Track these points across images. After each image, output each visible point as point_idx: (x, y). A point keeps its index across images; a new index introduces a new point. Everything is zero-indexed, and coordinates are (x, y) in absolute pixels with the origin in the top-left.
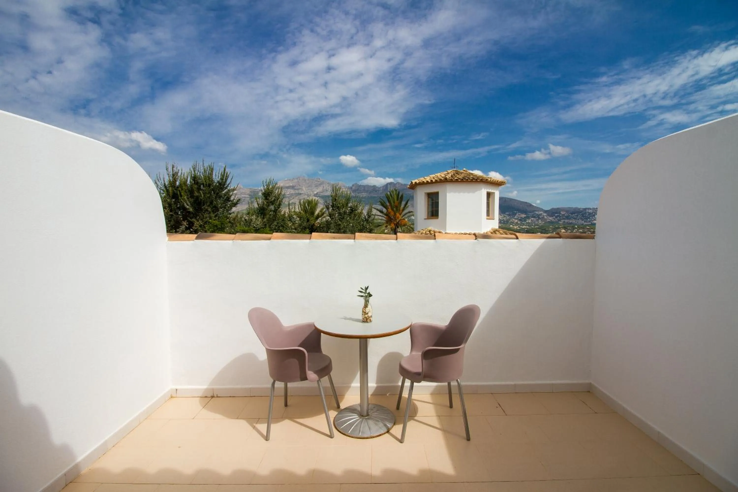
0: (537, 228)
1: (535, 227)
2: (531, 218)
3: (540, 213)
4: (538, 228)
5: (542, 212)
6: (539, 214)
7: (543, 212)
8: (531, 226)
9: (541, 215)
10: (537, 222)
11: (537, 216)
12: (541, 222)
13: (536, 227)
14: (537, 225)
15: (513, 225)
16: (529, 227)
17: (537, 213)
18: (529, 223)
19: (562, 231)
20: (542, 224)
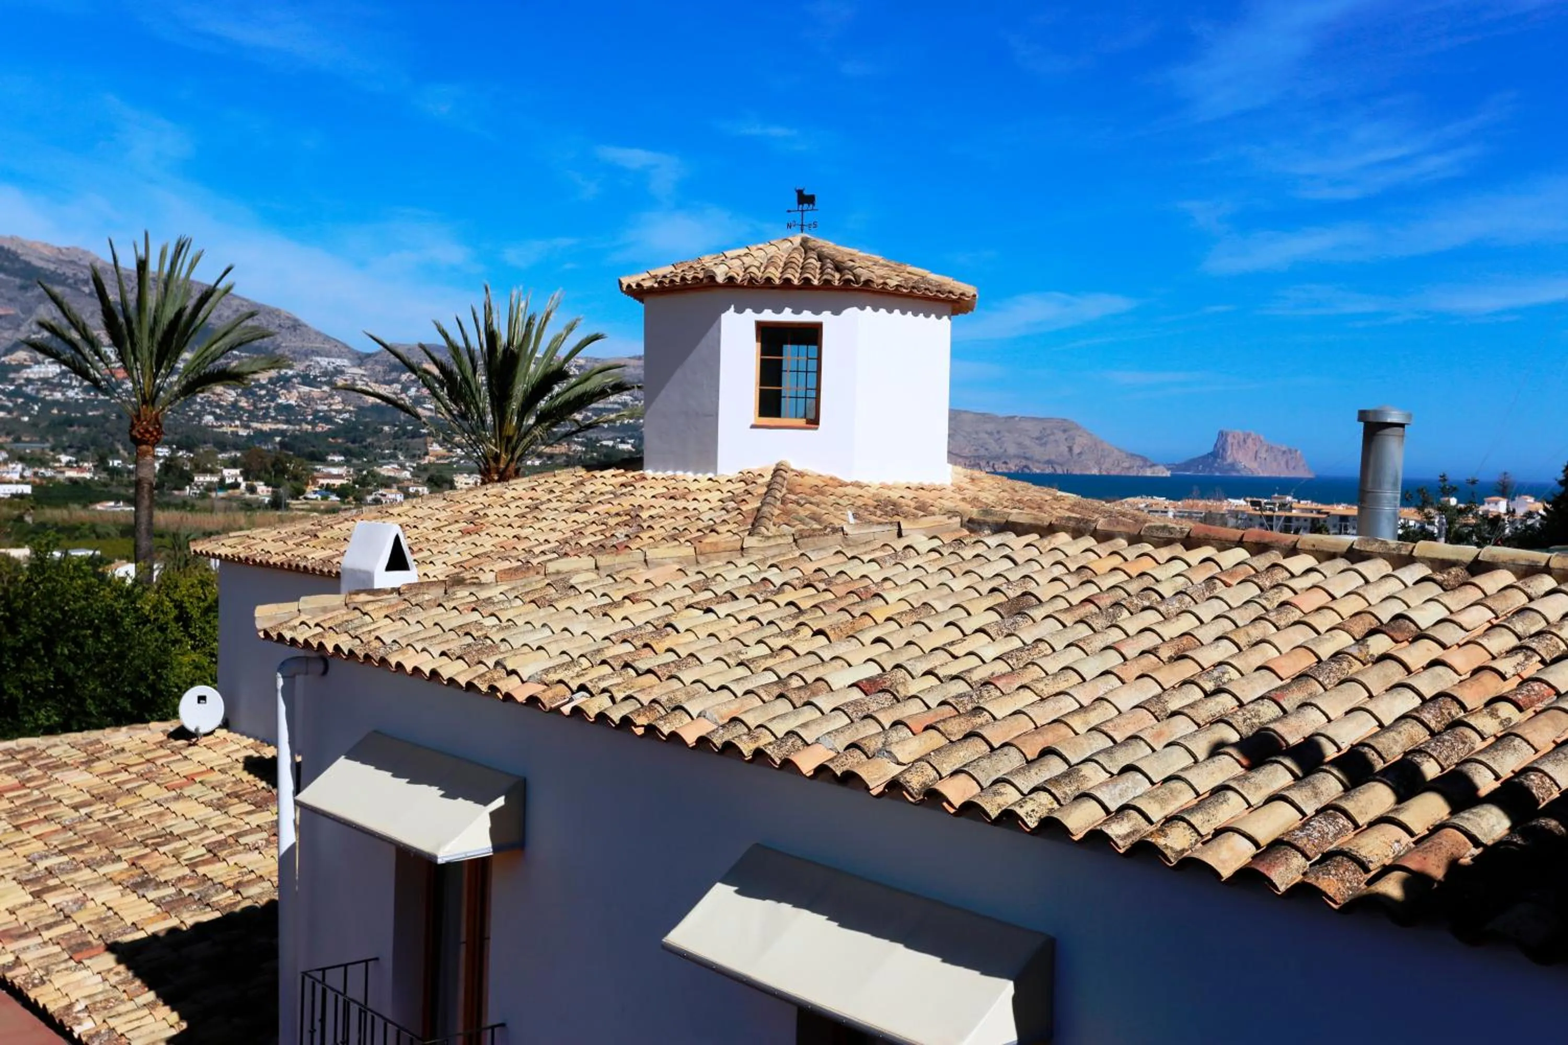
0: (327, 434)
1: (319, 429)
2: (299, 383)
3: (339, 362)
4: (334, 434)
5: (346, 362)
6: (330, 368)
7: (350, 359)
8: (300, 425)
9: (339, 371)
10: (326, 408)
11: (324, 379)
12: (340, 407)
13: (322, 427)
14: (327, 419)
15: (218, 418)
16: (291, 427)
17: (324, 361)
18: (289, 407)
19: (430, 449)
20: (347, 416)
